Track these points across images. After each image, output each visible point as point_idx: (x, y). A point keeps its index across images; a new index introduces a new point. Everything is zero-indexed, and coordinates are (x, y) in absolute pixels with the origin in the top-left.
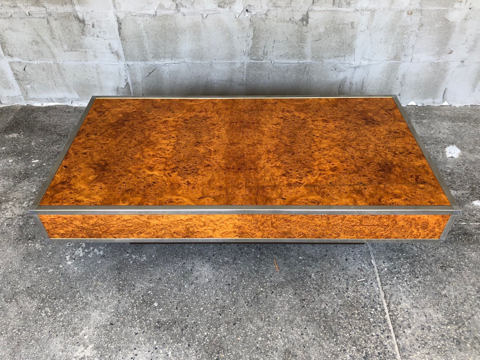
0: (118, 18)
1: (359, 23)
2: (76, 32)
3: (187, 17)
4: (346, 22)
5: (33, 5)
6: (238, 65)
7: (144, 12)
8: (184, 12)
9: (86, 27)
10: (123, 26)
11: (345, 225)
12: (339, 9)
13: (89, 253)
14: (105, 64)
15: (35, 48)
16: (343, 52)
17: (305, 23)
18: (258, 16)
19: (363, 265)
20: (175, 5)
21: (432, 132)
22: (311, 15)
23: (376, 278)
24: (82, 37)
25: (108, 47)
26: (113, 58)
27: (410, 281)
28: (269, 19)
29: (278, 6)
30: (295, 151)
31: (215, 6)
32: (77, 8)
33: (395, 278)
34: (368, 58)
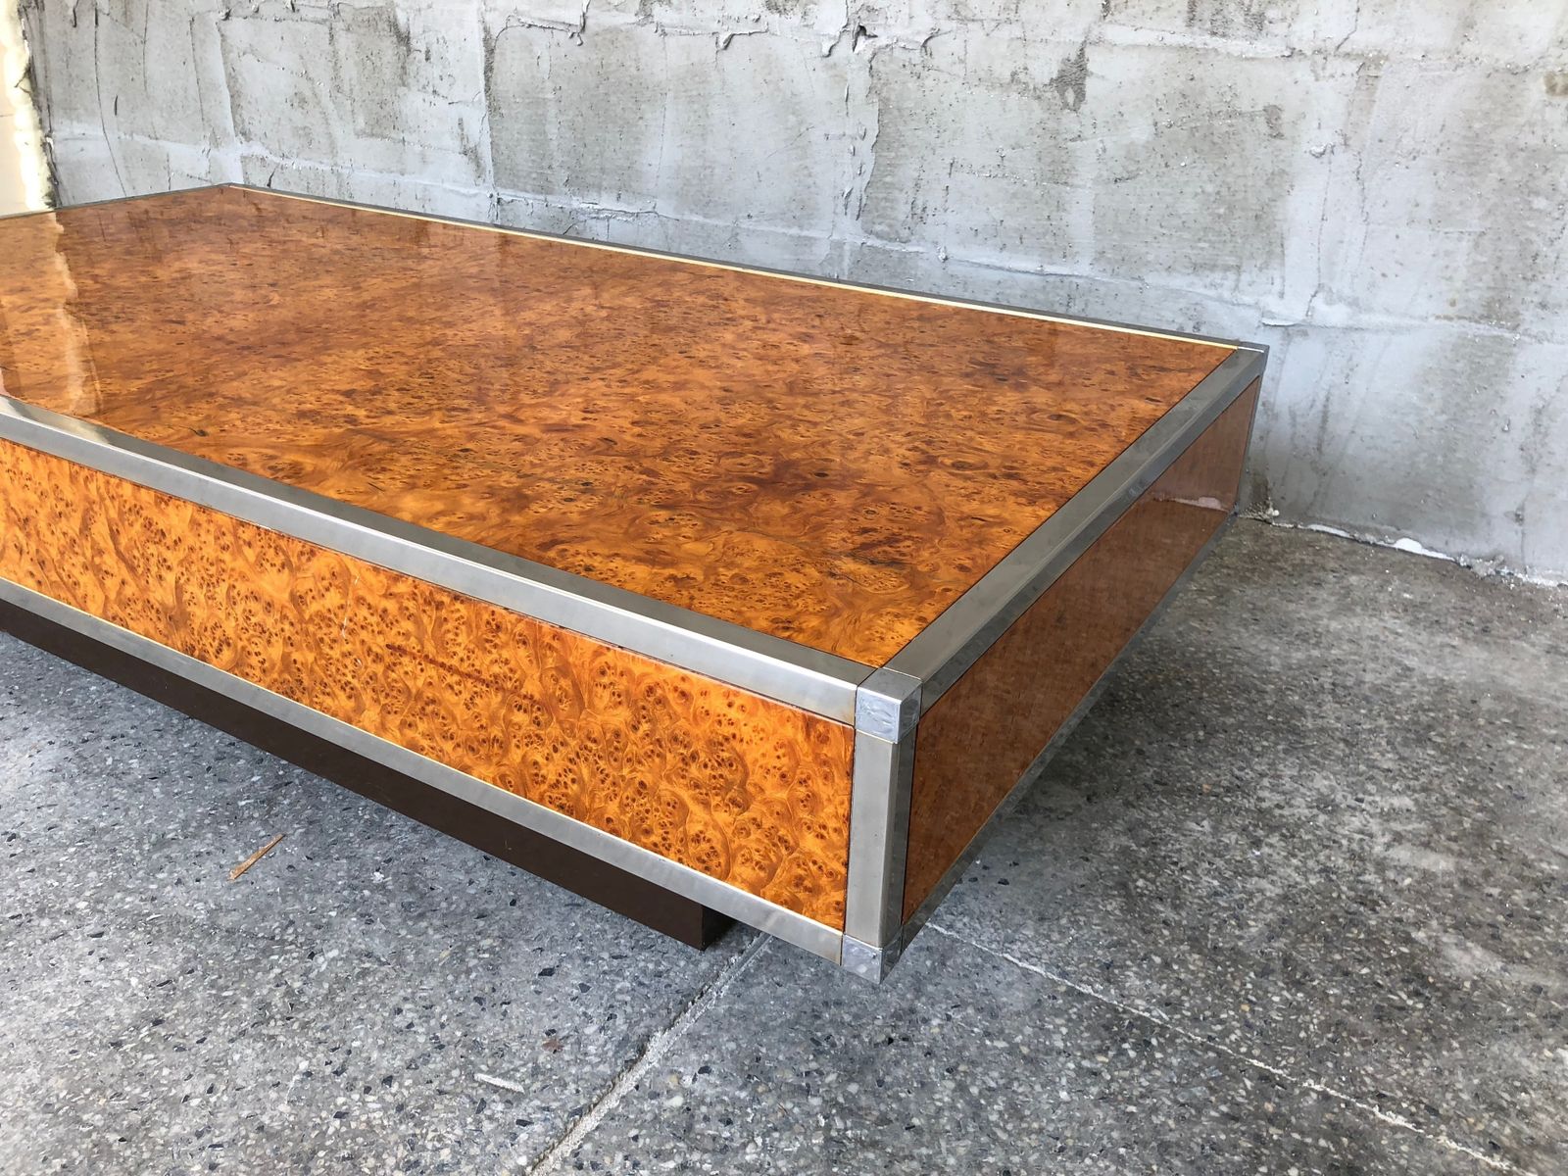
0: (486, 30)
1: (1302, 116)
2: (389, 73)
3: (671, 41)
4: (1244, 105)
6: (822, 251)
7: (552, 13)
8: (665, 21)
9: (411, 57)
10: (497, 62)
11: (362, 634)
12: (1217, 42)
14: (445, 190)
15: (298, 116)
16: (1228, 247)
17: (1070, 96)
18: (897, 52)
19: (591, 1029)
22: (1095, 61)
23: (580, 1112)
24: (401, 90)
25: (456, 129)
26: (465, 168)
28: (938, 69)
29: (970, 16)
33: (670, 1165)
34: (1347, 292)
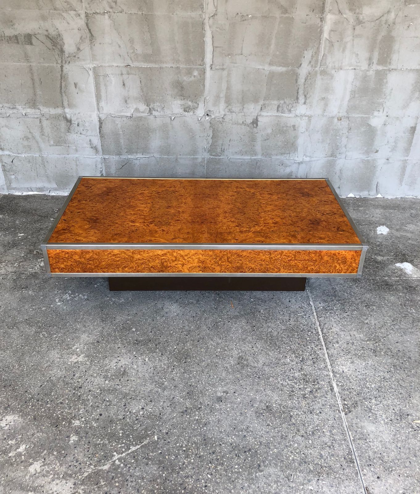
0: (100, 118)
1: (299, 126)
2: (63, 130)
3: (158, 119)
4: (289, 125)
5: (30, 107)
6: (200, 160)
7: (122, 114)
8: (156, 115)
9: (72, 125)
10: (103, 126)
11: (283, 260)
12: (283, 114)
13: (75, 297)
14: (84, 157)
15: (26, 143)
16: (287, 150)
17: (255, 125)
18: (216, 119)
19: (303, 305)
20: (149, 109)
21: (367, 216)
22: (260, 119)
23: (313, 313)
24: (67, 134)
25: (89, 142)
26: (92, 151)
27: (340, 315)
28: (226, 122)
29: (233, 111)
30: (246, 212)
31: (181, 111)
32: (67, 110)
33: (329, 313)
34: (309, 155)
